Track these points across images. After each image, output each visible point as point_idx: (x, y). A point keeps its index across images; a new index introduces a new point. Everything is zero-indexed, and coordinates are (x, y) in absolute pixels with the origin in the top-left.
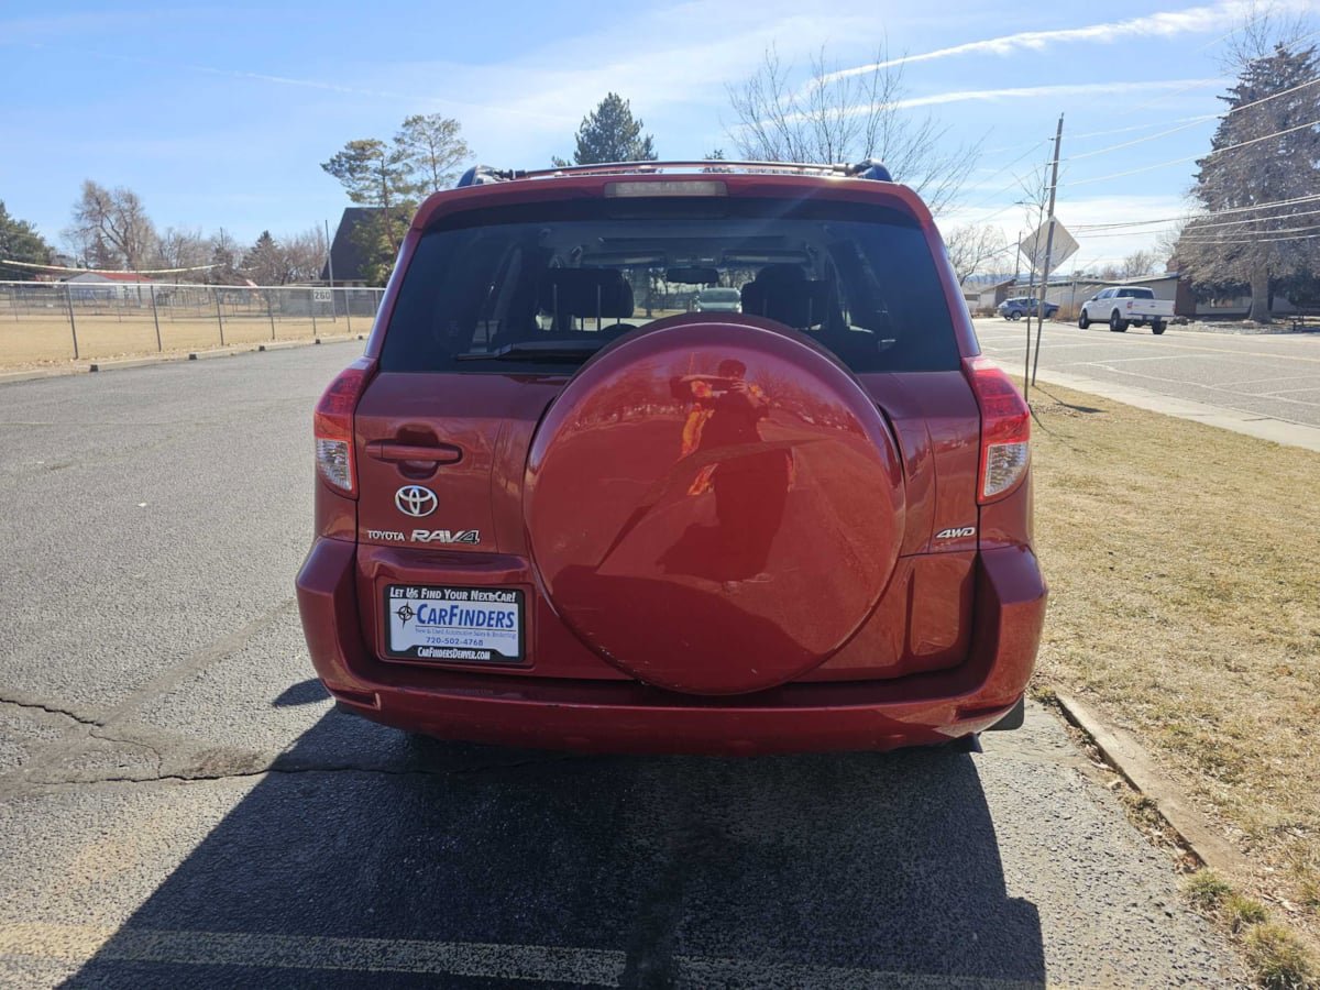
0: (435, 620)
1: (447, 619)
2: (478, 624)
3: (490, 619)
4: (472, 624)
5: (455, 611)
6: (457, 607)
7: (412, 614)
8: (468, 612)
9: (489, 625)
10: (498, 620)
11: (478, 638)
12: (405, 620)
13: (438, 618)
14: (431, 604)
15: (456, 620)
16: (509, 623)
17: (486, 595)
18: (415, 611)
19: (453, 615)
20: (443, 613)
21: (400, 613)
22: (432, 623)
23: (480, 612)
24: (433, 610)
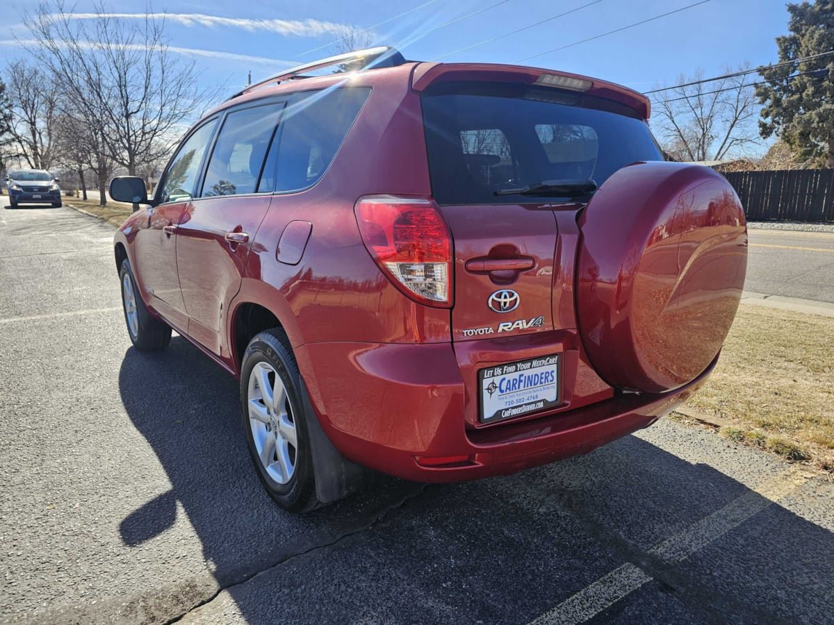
0: (509, 389)
1: (517, 385)
2: (535, 385)
3: (542, 378)
4: (531, 385)
5: (523, 378)
6: (522, 375)
7: (496, 387)
8: (529, 377)
9: (541, 383)
10: (546, 378)
11: (535, 394)
12: (491, 394)
13: (513, 386)
14: (508, 377)
15: (522, 384)
16: (551, 379)
17: (540, 362)
18: (498, 385)
19: (521, 381)
20: (515, 382)
21: (488, 389)
22: (508, 390)
23: (535, 375)
24: (509, 381)
